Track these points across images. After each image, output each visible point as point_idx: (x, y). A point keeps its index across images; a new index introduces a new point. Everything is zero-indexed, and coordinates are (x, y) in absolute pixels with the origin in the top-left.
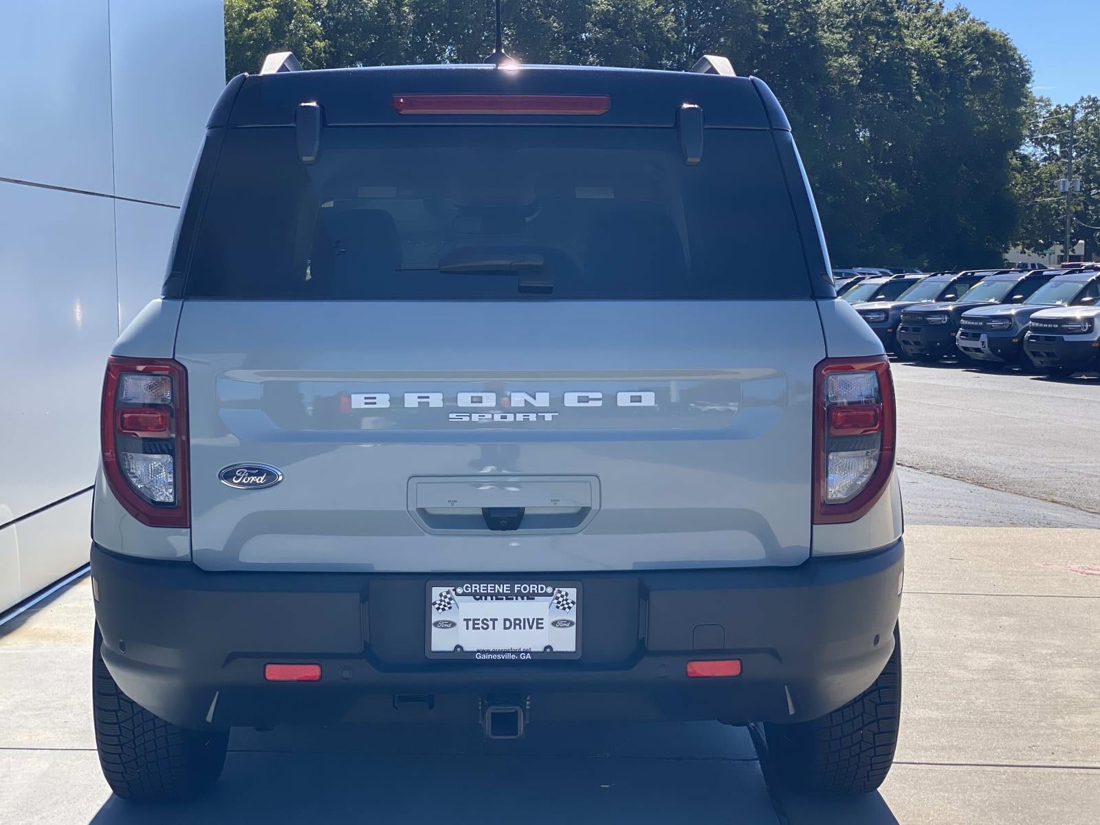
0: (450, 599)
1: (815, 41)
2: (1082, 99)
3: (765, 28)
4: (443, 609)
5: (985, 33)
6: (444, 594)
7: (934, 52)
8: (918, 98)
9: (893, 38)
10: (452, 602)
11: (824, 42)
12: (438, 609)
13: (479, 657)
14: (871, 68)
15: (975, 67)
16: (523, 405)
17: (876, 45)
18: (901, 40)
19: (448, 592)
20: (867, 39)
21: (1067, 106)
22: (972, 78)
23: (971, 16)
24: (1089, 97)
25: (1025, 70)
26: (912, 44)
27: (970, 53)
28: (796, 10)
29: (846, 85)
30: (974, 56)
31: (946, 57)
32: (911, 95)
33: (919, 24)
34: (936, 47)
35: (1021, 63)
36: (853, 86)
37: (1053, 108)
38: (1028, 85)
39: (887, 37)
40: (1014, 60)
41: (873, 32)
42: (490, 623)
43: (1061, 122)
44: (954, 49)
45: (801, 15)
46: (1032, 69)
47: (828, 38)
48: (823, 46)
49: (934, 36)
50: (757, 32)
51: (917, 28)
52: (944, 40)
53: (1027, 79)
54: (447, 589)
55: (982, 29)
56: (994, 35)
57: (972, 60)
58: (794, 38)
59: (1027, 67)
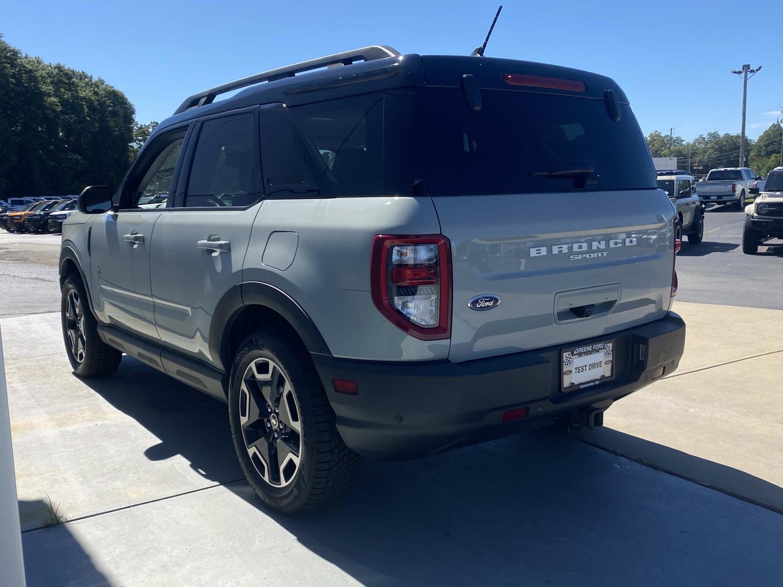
0: (570, 358)
1: (38, 89)
2: (152, 122)
3: (14, 81)
4: (567, 364)
5: (114, 91)
6: (567, 356)
7: (93, 98)
8: (88, 119)
9: (73, 91)
10: (571, 360)
11: (43, 90)
12: (565, 364)
13: (582, 387)
14: (64, 103)
15: (110, 106)
16: (596, 248)
17: (64, 92)
18: (77, 91)
19: (569, 355)
20: (59, 90)
21: (145, 125)
22: (109, 111)
23: (106, 83)
24: (154, 122)
25: (132, 108)
26: (82, 94)
27: (108, 99)
28: (26, 74)
29: (54, 111)
30: (109, 101)
31: (98, 101)
32: (84, 117)
33: (83, 85)
34: (93, 96)
35: (130, 106)
36: (57, 111)
37: (139, 126)
38: (133, 115)
39: (70, 90)
40: (127, 104)
41: (62, 87)
42: (584, 368)
43: (143, 132)
44: (101, 97)
45: (28, 76)
46: (135, 108)
47: (44, 88)
48: (43, 91)
49: (91, 91)
50: (9, 82)
51: (82, 87)
52: (96, 93)
53: (133, 113)
54: (568, 353)
55: (112, 89)
56: (118, 92)
57: (110, 102)
58: (28, 87)
59: (133, 107)
